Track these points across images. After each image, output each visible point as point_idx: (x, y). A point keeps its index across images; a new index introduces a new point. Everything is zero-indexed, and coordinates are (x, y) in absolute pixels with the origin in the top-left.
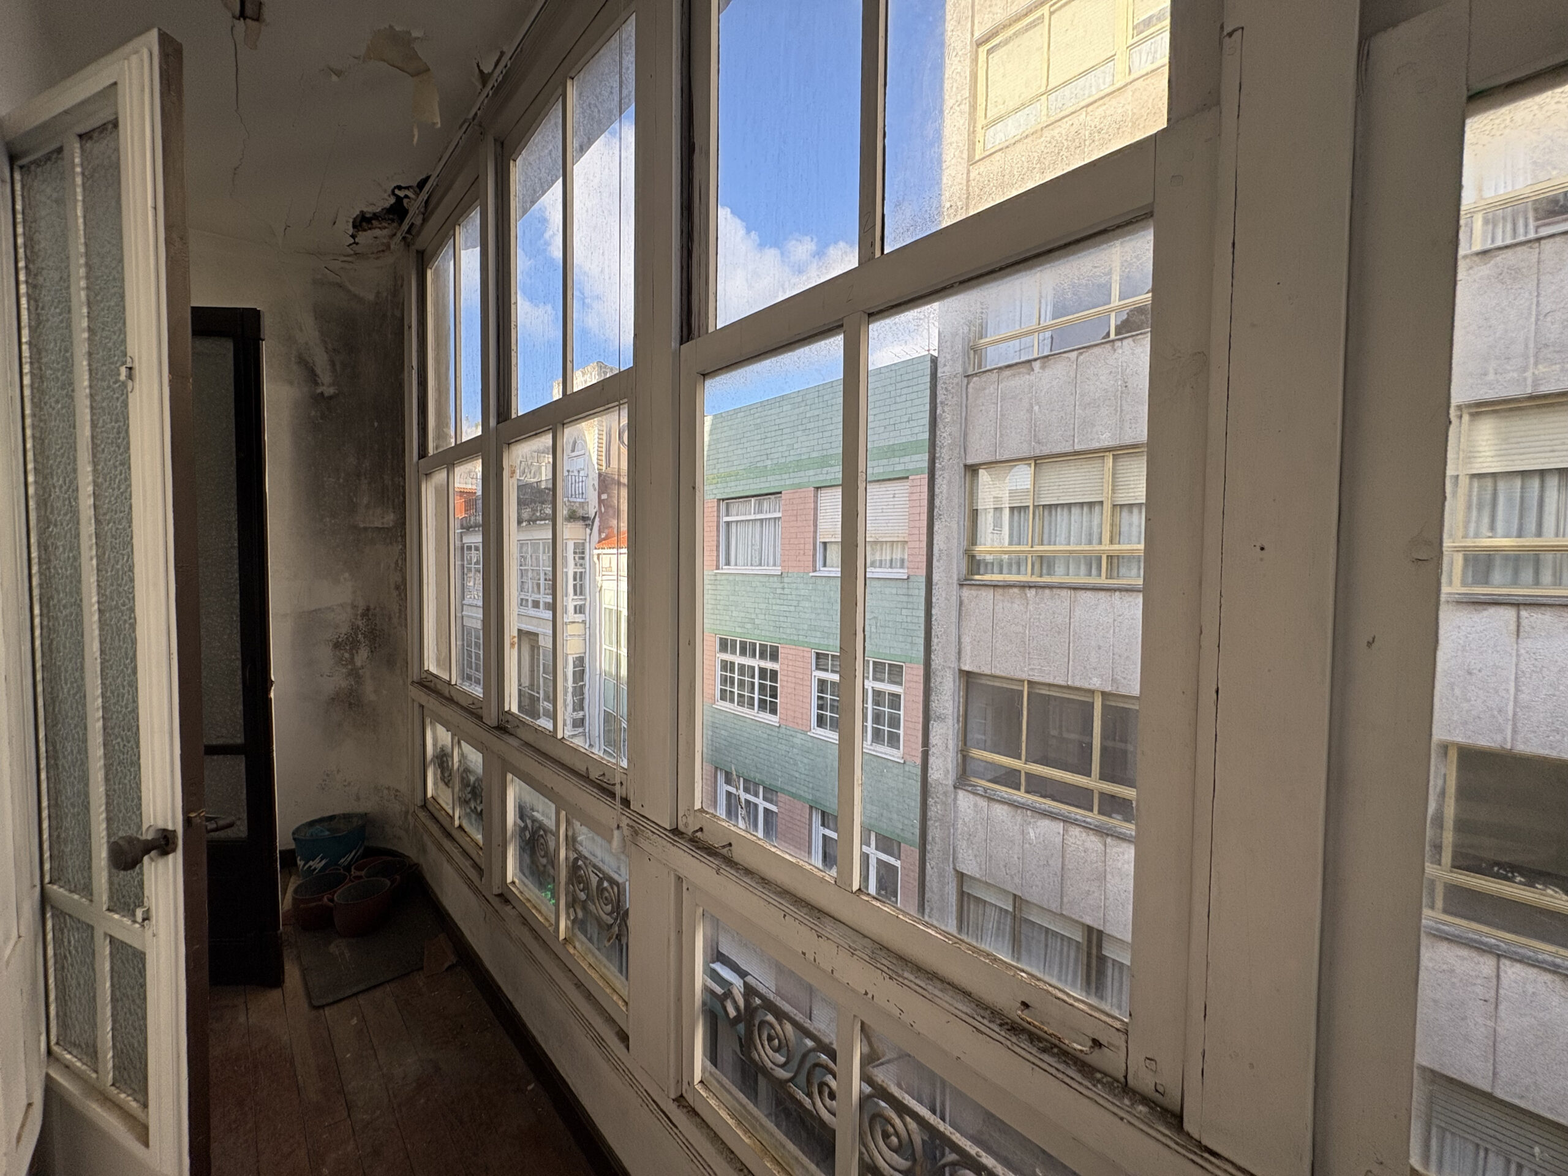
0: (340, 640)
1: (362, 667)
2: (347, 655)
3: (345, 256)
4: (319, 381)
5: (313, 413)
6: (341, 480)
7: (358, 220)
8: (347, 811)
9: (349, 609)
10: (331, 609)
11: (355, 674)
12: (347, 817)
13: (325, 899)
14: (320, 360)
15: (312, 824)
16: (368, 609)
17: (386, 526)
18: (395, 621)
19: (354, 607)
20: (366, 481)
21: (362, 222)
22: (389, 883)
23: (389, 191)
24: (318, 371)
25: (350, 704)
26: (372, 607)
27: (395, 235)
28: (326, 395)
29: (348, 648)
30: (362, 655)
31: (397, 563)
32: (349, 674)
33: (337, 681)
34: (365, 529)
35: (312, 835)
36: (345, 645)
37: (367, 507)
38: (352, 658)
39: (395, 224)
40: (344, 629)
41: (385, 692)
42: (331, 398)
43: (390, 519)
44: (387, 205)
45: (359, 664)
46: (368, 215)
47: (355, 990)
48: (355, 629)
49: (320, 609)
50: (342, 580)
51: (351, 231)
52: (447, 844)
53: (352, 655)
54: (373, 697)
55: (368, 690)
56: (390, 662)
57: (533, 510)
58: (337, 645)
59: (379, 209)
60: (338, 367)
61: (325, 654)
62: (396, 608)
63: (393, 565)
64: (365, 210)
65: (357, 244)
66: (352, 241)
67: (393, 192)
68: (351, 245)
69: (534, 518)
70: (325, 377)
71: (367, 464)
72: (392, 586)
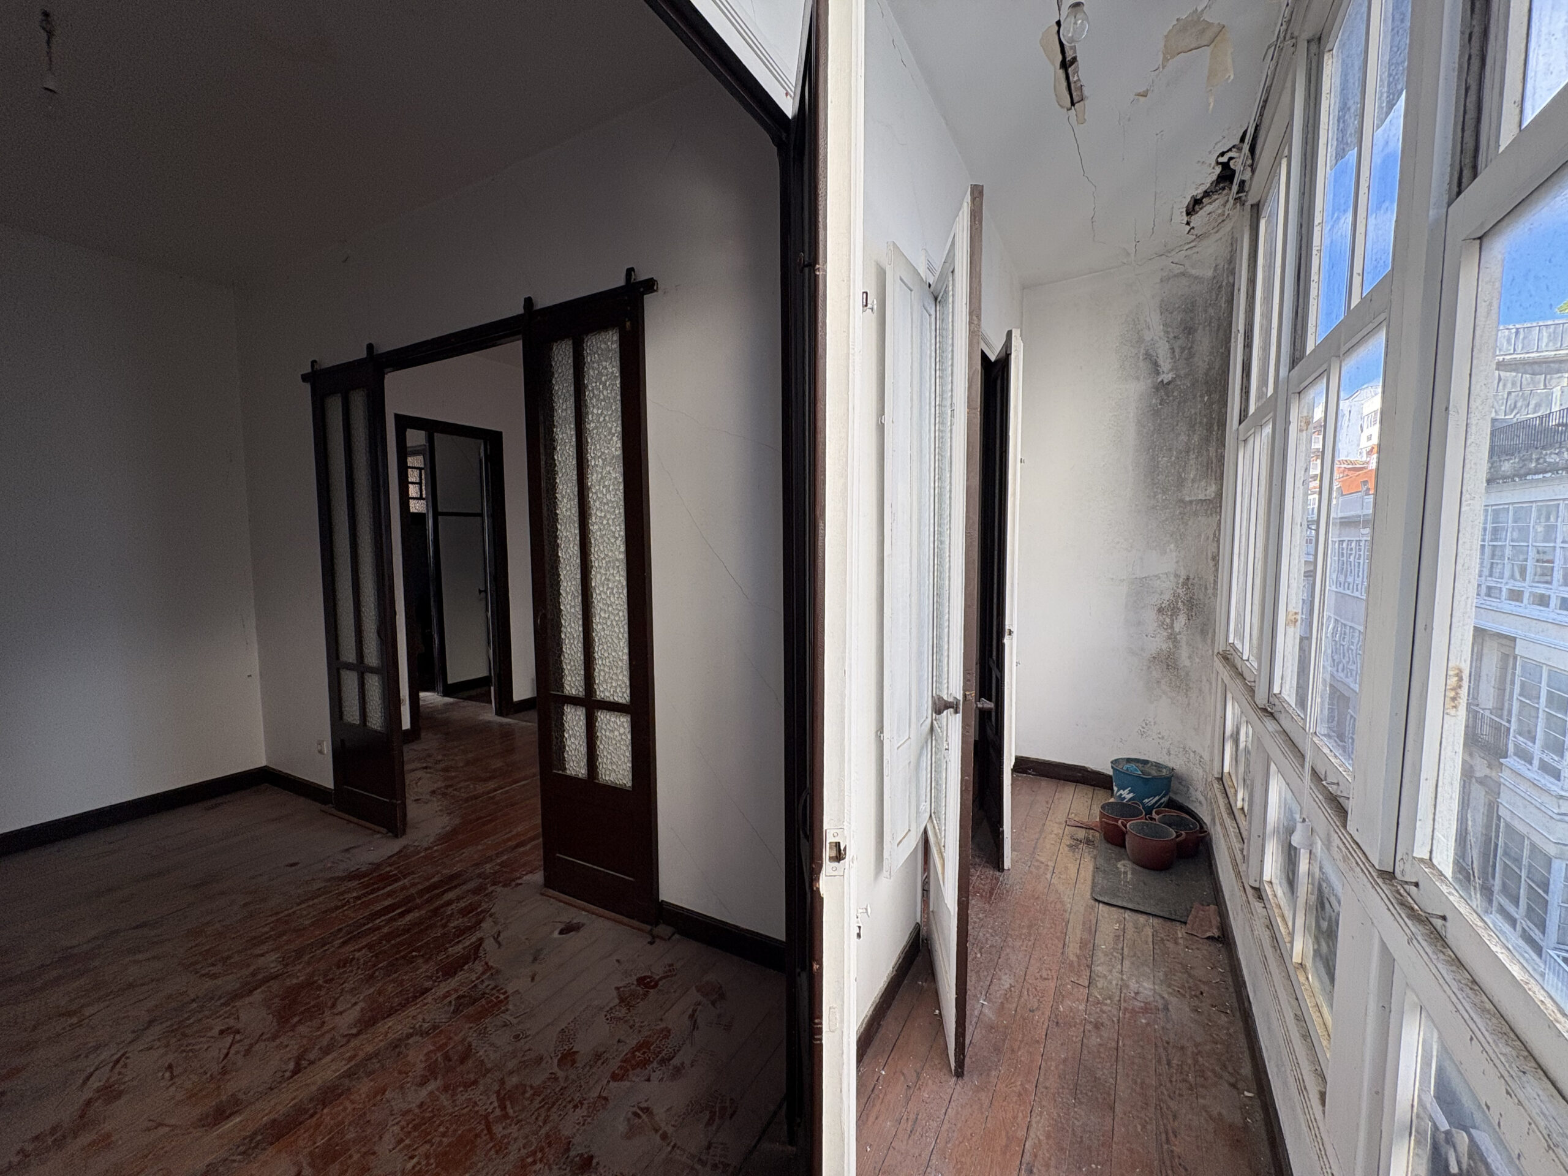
0: (1163, 605)
1: (1180, 633)
2: (1168, 620)
3: (1188, 243)
4: (1161, 371)
5: (1154, 401)
6: (1173, 458)
7: (1191, 206)
8: (1160, 761)
9: (1172, 578)
10: (1157, 577)
11: (1173, 638)
12: (1158, 766)
13: (1120, 822)
14: (1163, 352)
15: (1129, 760)
16: (1188, 579)
17: (1208, 498)
18: (1210, 591)
19: (1177, 576)
20: (1194, 456)
21: (1195, 205)
22: (1175, 835)
23: (1214, 163)
24: (1161, 362)
25: (1168, 666)
26: (1192, 577)
27: (1227, 201)
28: (1165, 381)
29: (1169, 613)
30: (1181, 622)
31: (1214, 534)
32: (1169, 638)
33: (1158, 643)
34: (1191, 502)
35: (1127, 769)
36: (1167, 611)
37: (1193, 481)
38: (1172, 623)
39: (1226, 191)
40: (1168, 596)
41: (1197, 660)
42: (1169, 383)
43: (1212, 490)
44: (1214, 177)
45: (1177, 630)
46: (1198, 197)
47: (1125, 905)
48: (1176, 596)
49: (1148, 577)
50: (1168, 550)
51: (1185, 219)
52: (1228, 821)
53: (1172, 621)
54: (1187, 663)
55: (1184, 653)
56: (1203, 632)
57: (1522, 460)
58: (1160, 610)
59: (1208, 185)
60: (1177, 350)
61: (1150, 616)
62: (1212, 579)
63: (1211, 536)
64: (1195, 194)
65: (1193, 228)
66: (1188, 228)
67: (1218, 163)
68: (1189, 231)
69: (1522, 471)
70: (1165, 365)
71: (1196, 438)
72: (1210, 555)
